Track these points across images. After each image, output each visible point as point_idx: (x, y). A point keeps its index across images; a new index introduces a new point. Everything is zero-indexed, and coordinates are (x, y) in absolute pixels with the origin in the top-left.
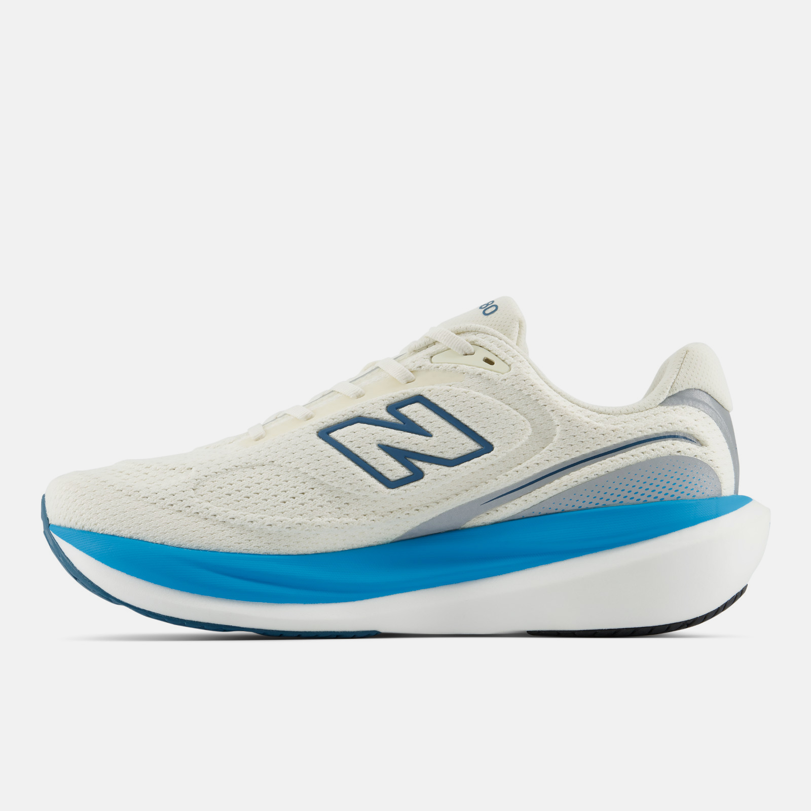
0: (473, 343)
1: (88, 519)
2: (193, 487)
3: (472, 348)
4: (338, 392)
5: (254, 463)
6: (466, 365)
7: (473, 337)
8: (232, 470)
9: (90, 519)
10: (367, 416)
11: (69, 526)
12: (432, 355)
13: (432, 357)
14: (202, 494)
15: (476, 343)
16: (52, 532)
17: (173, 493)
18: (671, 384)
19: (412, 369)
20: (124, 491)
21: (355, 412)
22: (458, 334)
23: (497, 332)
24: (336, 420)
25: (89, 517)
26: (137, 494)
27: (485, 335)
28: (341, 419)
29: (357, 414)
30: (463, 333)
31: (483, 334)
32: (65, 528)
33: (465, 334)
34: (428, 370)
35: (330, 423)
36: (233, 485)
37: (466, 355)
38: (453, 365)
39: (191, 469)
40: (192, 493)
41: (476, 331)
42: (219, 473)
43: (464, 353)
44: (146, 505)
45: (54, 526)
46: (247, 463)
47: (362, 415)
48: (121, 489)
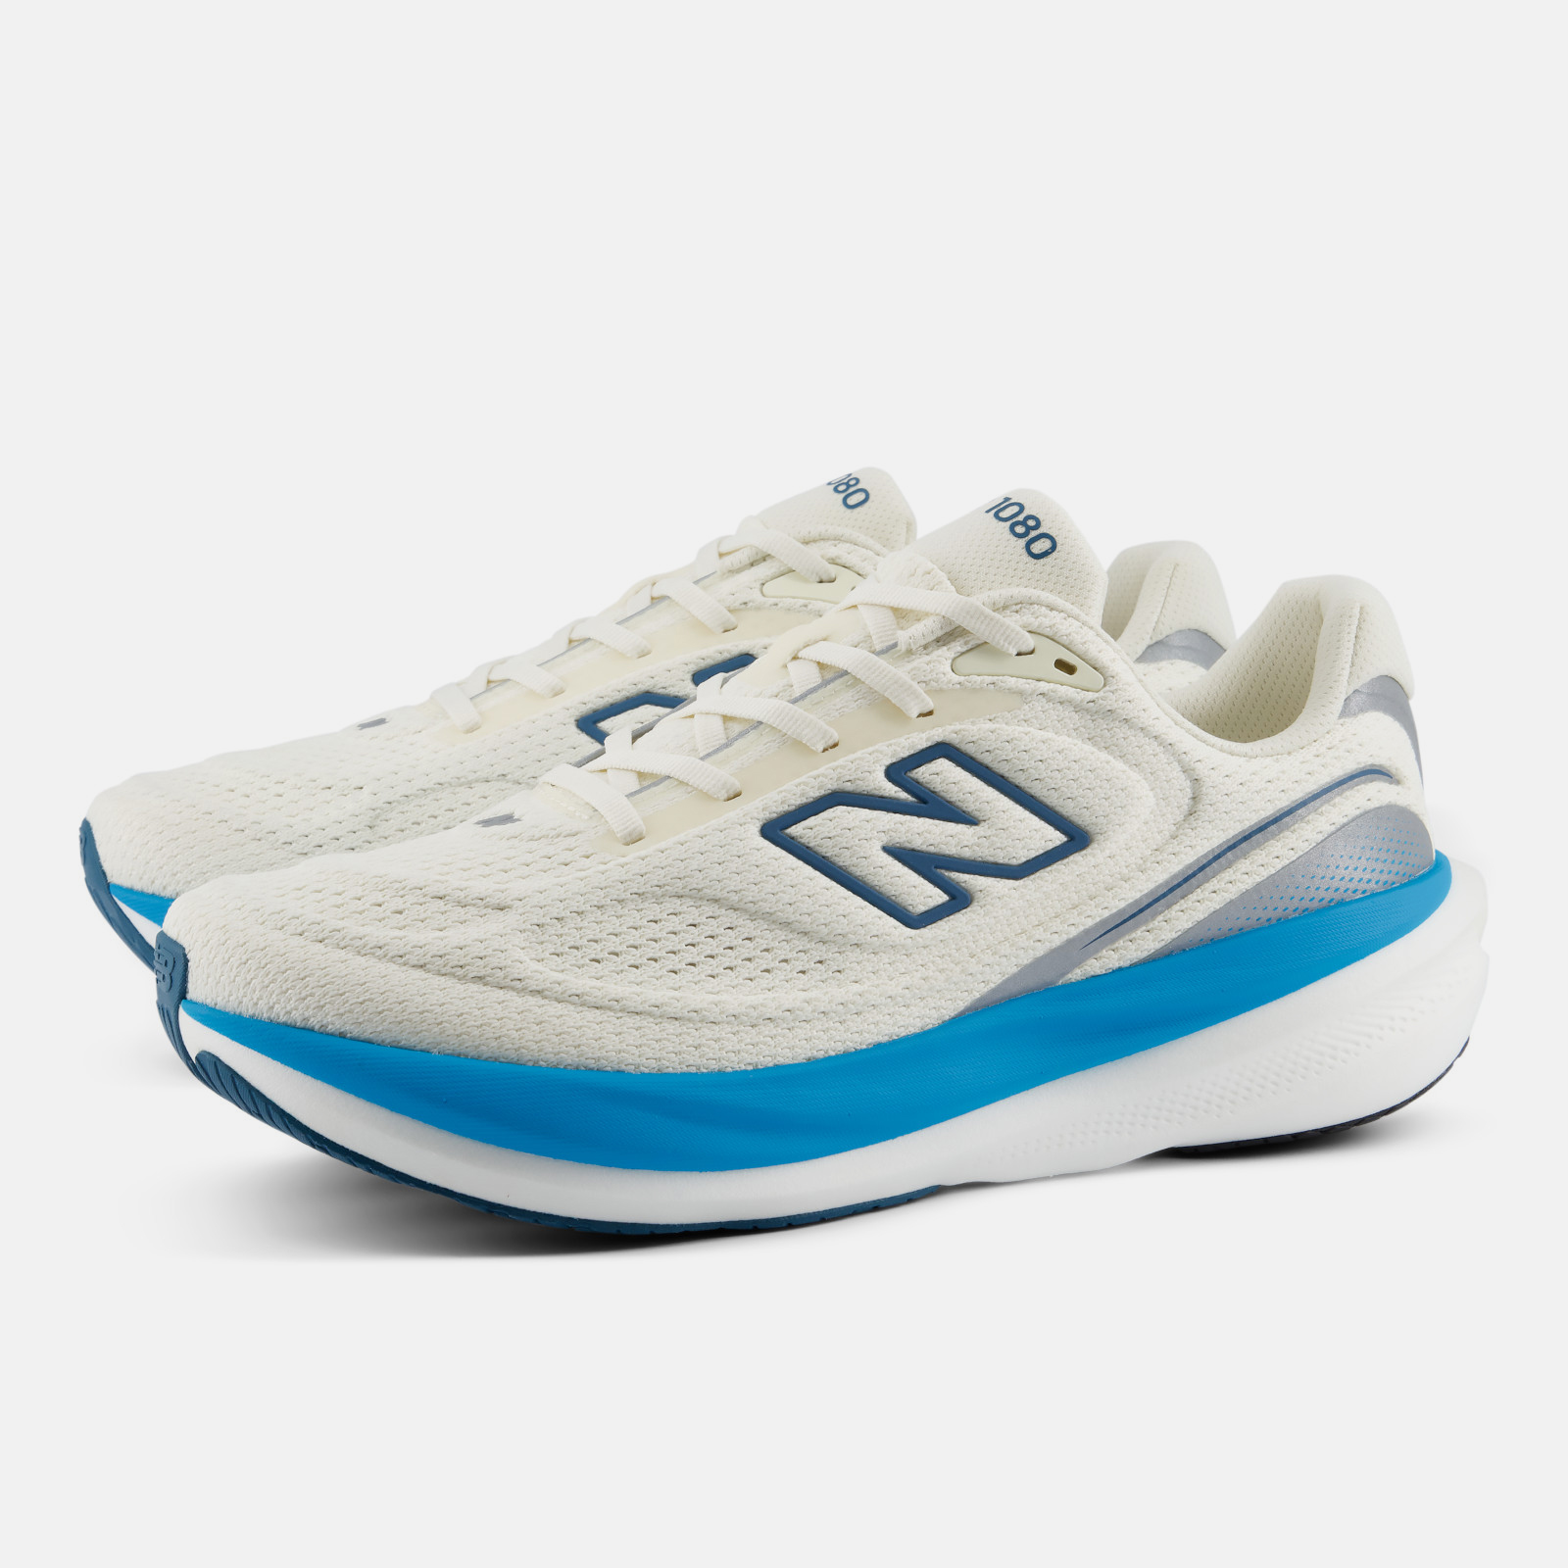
0: (833, 561)
1: (187, 882)
2: (369, 824)
3: (833, 570)
4: (601, 643)
5: (471, 777)
6: (824, 601)
7: (833, 551)
8: (433, 790)
9: (190, 882)
10: (661, 691)
11: (150, 891)
12: (763, 582)
13: (763, 584)
14: (386, 835)
15: (838, 561)
16: (115, 898)
17: (338, 835)
18: (1154, 624)
19: (732, 608)
20: (247, 831)
21: (639, 686)
22: (806, 543)
23: (871, 542)
24: (606, 699)
25: (189, 879)
26: (272, 837)
27: (853, 547)
28: (615, 697)
29: (643, 687)
30: (815, 541)
31: (848, 545)
32: (142, 894)
33: (818, 544)
34: (758, 608)
35: (598, 705)
36: (439, 818)
37: (821, 582)
38: (802, 602)
39: (361, 788)
40: (368, 834)
41: (838, 539)
42: (412, 797)
43: (818, 580)
44: (291, 856)
45: (119, 888)
46: (458, 778)
47: (651, 691)
48: (241, 827)
